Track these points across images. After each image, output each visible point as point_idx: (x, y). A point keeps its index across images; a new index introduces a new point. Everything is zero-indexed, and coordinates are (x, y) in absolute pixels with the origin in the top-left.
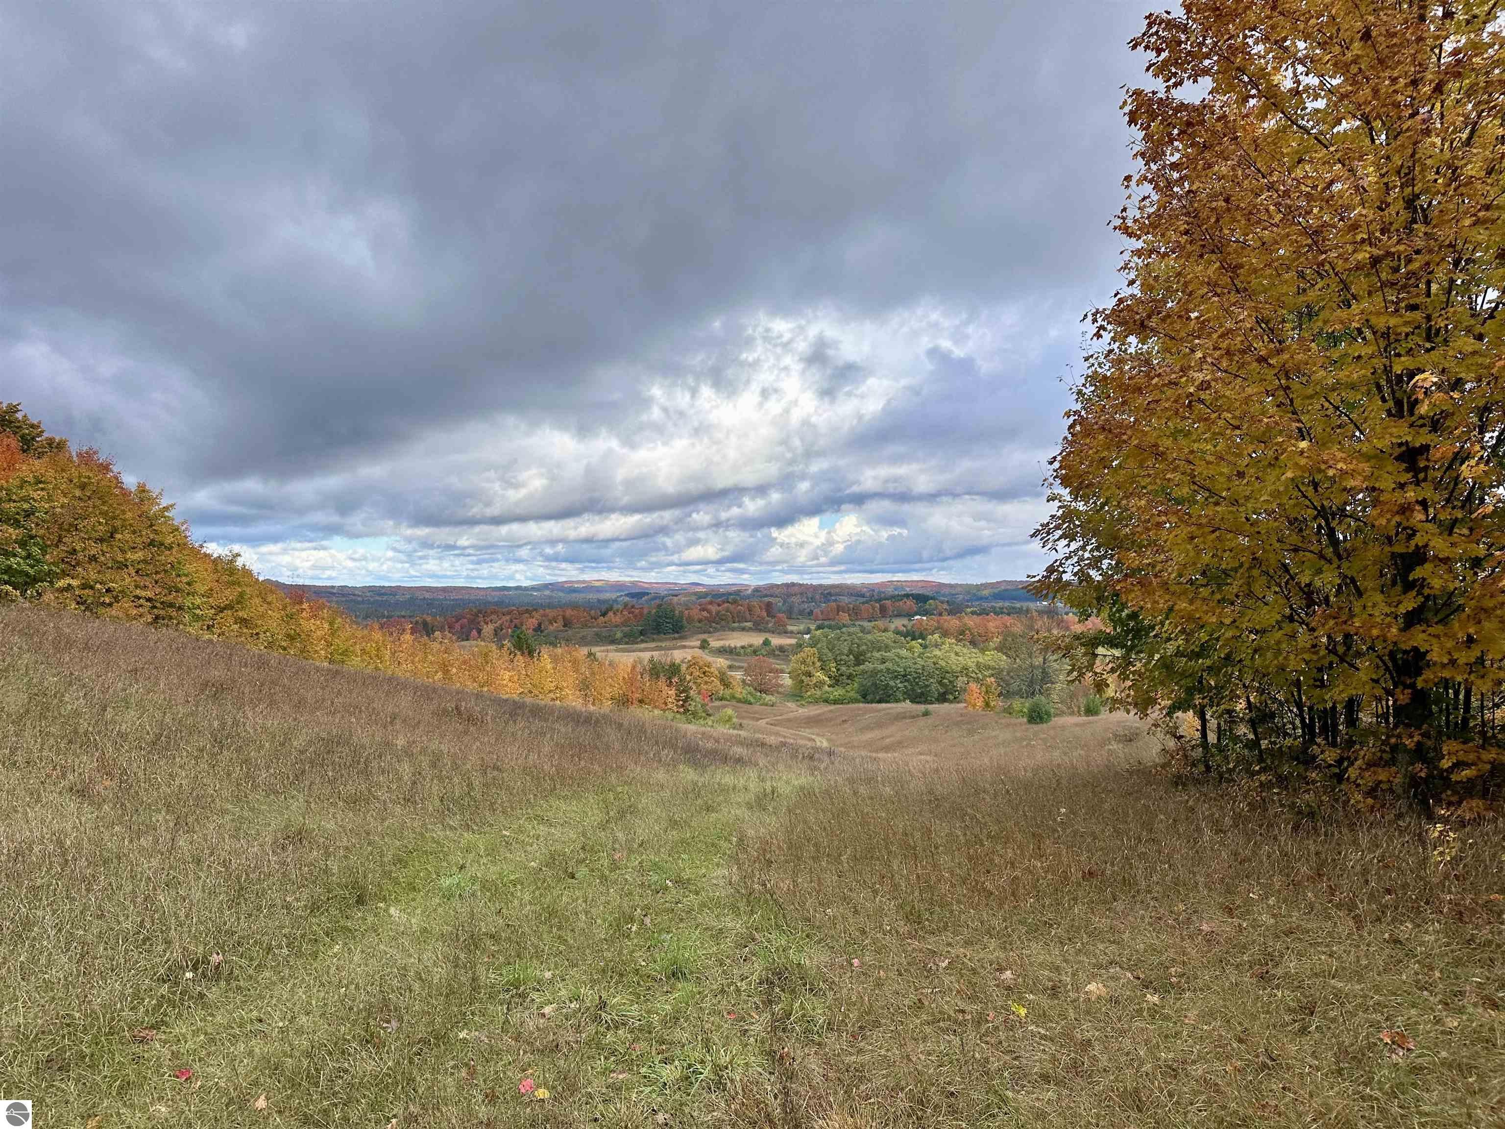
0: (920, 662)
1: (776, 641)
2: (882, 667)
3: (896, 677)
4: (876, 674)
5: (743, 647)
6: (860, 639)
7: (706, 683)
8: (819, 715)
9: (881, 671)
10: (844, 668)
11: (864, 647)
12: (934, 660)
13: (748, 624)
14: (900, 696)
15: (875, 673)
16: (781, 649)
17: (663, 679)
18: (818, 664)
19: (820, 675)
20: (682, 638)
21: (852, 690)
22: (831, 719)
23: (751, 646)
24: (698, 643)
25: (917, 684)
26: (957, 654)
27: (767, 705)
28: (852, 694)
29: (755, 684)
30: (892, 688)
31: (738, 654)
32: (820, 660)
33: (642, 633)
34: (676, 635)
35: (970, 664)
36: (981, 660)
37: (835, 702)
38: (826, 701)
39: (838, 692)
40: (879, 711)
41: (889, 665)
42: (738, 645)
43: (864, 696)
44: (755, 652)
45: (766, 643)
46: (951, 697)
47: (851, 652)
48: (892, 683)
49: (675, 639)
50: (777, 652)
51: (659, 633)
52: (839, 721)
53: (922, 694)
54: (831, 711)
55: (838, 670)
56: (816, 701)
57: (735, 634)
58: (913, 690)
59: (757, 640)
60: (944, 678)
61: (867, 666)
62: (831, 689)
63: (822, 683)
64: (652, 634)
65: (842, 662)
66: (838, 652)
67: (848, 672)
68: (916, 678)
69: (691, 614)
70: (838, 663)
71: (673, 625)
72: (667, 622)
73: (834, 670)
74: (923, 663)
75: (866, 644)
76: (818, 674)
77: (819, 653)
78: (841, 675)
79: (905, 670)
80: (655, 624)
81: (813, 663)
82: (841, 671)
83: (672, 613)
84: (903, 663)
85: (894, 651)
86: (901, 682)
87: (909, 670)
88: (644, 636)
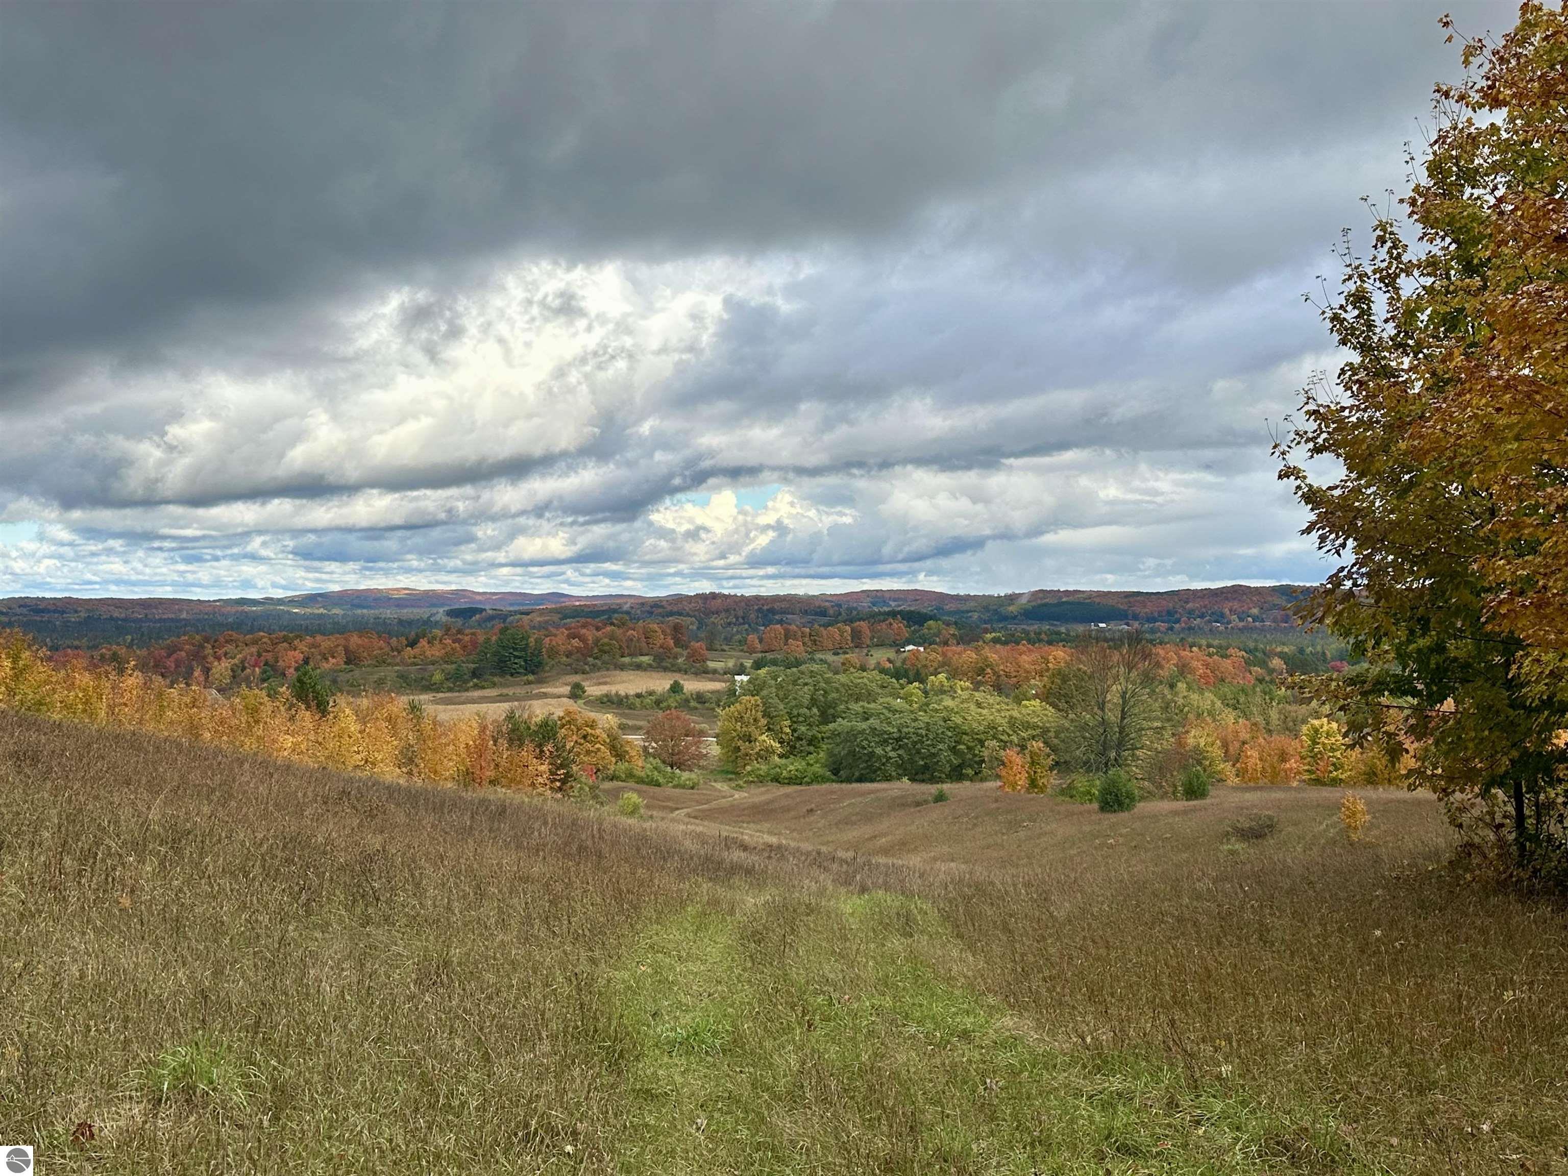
0: (923, 717)
1: (691, 685)
2: (864, 725)
3: (886, 741)
4: (855, 737)
5: (639, 696)
6: (827, 682)
7: (588, 752)
8: (772, 801)
9: (862, 732)
10: (803, 728)
11: (834, 695)
12: (944, 714)
13: (645, 659)
14: (891, 769)
15: (852, 735)
16: (700, 698)
17: (529, 746)
18: (763, 722)
19: (766, 739)
20: (541, 682)
21: (817, 762)
22: (788, 809)
23: (651, 693)
24: (567, 690)
25: (918, 752)
26: (979, 705)
27: (683, 787)
28: (817, 768)
29: (665, 755)
30: (879, 758)
31: (631, 707)
32: (766, 714)
33: (475, 674)
34: (531, 677)
35: (999, 720)
36: (1015, 714)
37: (792, 781)
38: (776, 779)
39: (794, 766)
40: (863, 794)
41: (874, 722)
42: (632, 692)
43: (836, 772)
44: (658, 703)
45: (676, 688)
46: (970, 772)
47: (814, 702)
48: (879, 751)
49: (529, 683)
50: (693, 704)
51: (503, 673)
53: (926, 767)
54: (787, 796)
55: (794, 731)
56: (761, 780)
57: (624, 675)
58: (912, 761)
59: (661, 684)
60: (958, 742)
61: (841, 725)
62: (784, 761)
63: (770, 751)
64: (492, 674)
65: (801, 719)
66: (794, 703)
67: (810, 734)
68: (916, 743)
69: (554, 643)
70: (794, 719)
71: (525, 661)
72: (516, 657)
73: (788, 730)
74: (926, 719)
75: (837, 690)
76: (764, 737)
77: (764, 704)
78: (799, 739)
79: (899, 731)
80: (496, 659)
81: (755, 720)
82: (799, 732)
83: (524, 642)
84: (897, 720)
85: (881, 700)
86: (894, 749)
87: (906, 730)
88: (478, 678)
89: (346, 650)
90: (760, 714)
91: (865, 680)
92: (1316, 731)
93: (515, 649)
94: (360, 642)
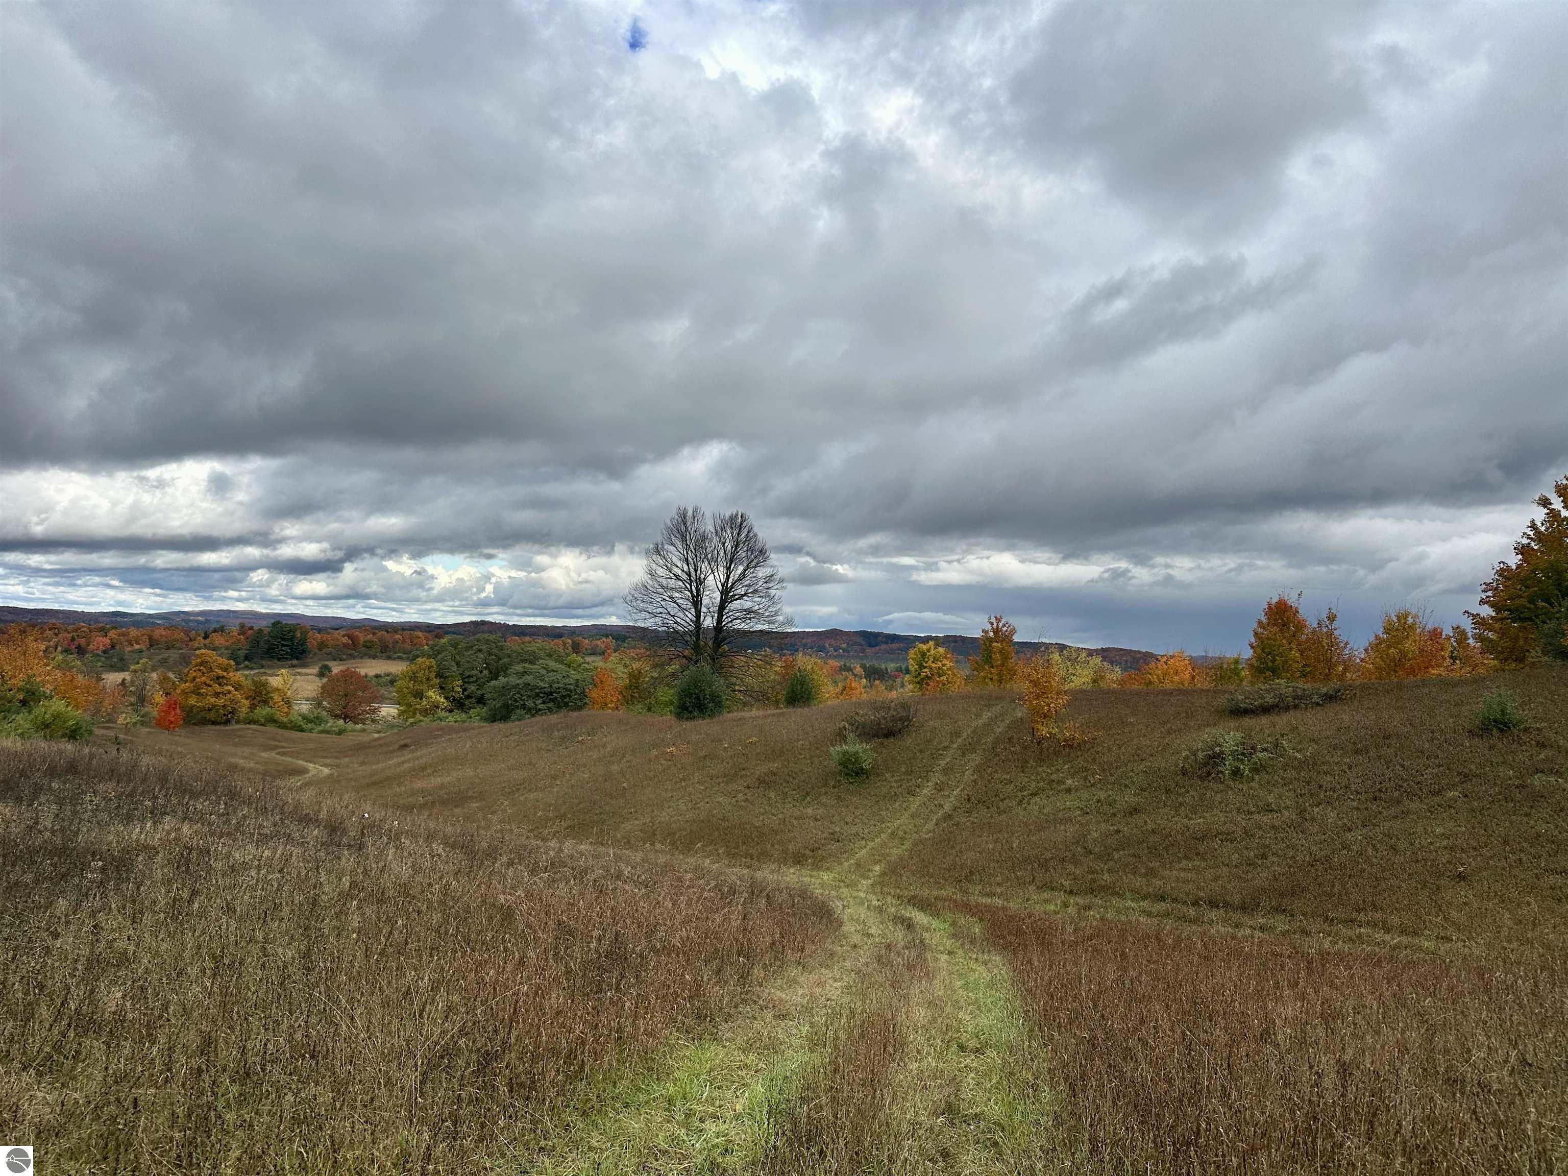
2: (519, 681)
3: (537, 695)
4: (509, 691)
5: (377, 676)
9: (516, 686)
10: (472, 688)
11: (506, 660)
15: (506, 689)
19: (434, 695)
20: (304, 666)
23: (388, 675)
24: (316, 670)
29: (336, 708)
32: (439, 675)
34: (295, 662)
41: (528, 678)
42: (373, 673)
49: (293, 666)
51: (270, 658)
52: (396, 746)
55: (465, 690)
61: (502, 680)
64: (262, 658)
65: (472, 680)
66: (466, 666)
67: (479, 692)
68: (564, 697)
69: (324, 639)
70: (466, 679)
71: (291, 649)
72: (283, 645)
73: (460, 689)
74: (578, 677)
75: (509, 656)
76: (430, 693)
77: (438, 666)
78: (469, 697)
79: (551, 686)
80: (266, 647)
81: (428, 679)
82: (469, 691)
83: (292, 634)
84: (552, 676)
85: (541, 661)
86: (544, 703)
87: (556, 685)
88: (249, 661)
89: (150, 638)
90: (433, 675)
91: (535, 649)
92: (923, 655)
93: (283, 639)
94: (164, 633)
